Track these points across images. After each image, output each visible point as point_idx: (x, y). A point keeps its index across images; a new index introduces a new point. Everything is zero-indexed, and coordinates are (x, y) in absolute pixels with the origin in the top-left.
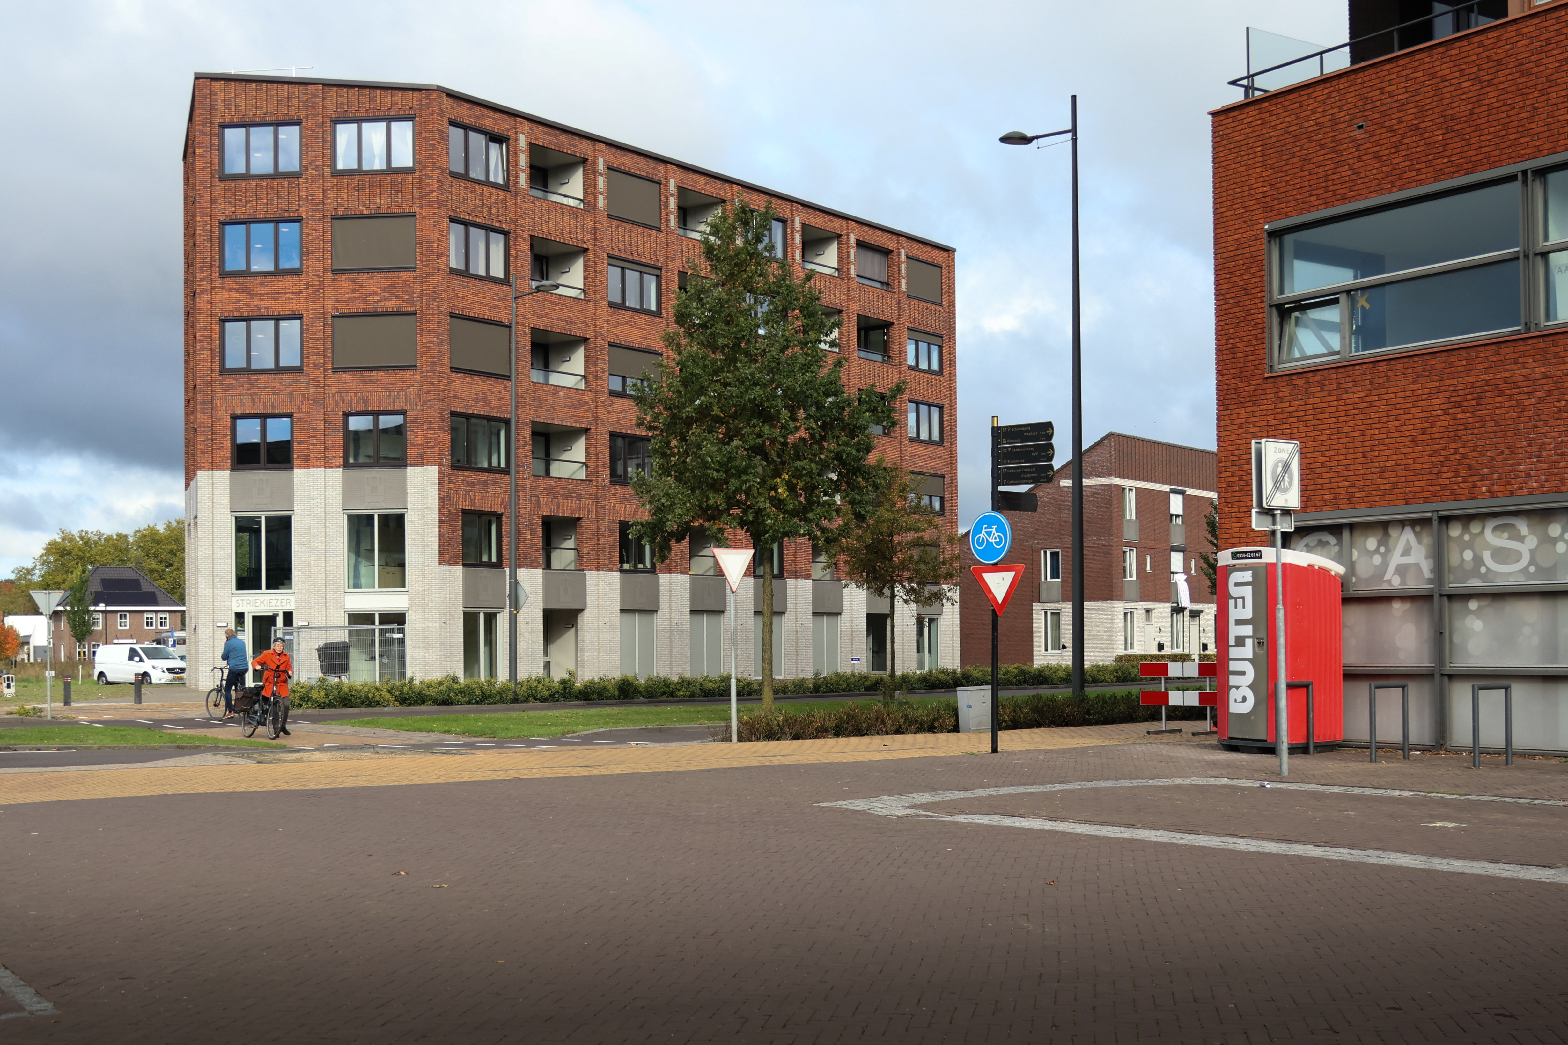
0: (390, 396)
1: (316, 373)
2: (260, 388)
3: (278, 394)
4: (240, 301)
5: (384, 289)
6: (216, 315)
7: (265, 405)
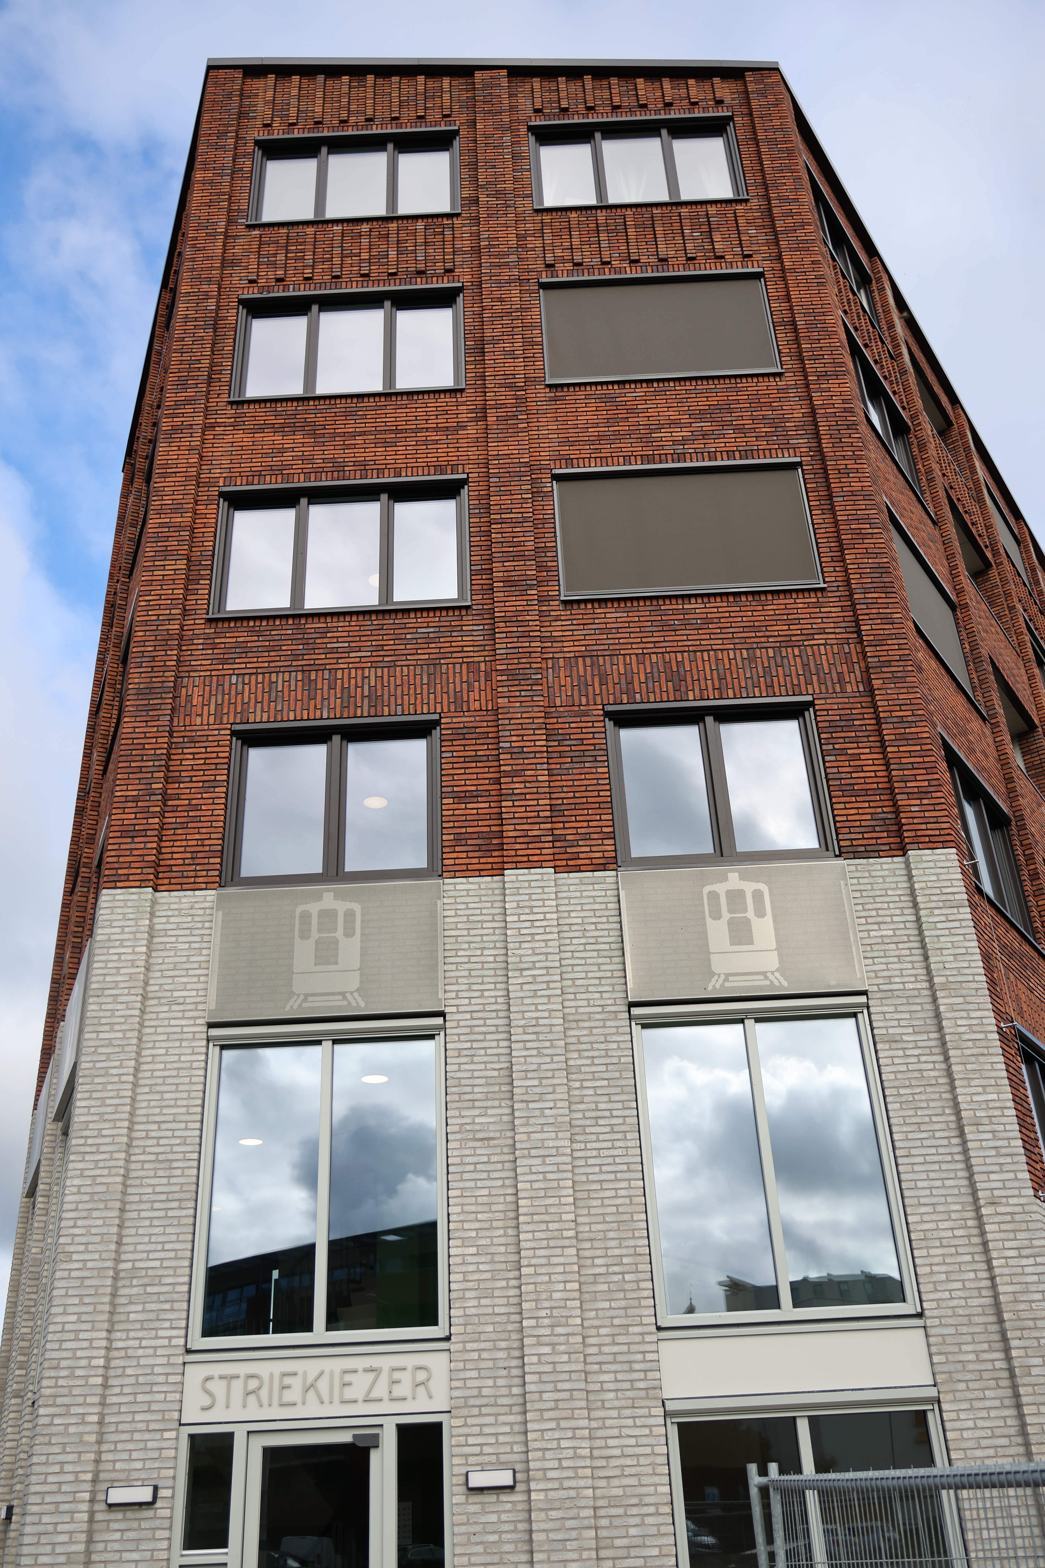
0: (752, 659)
1: (516, 603)
2: (333, 651)
3: (393, 665)
4: (283, 451)
5: (701, 415)
6: (209, 485)
7: (347, 697)
